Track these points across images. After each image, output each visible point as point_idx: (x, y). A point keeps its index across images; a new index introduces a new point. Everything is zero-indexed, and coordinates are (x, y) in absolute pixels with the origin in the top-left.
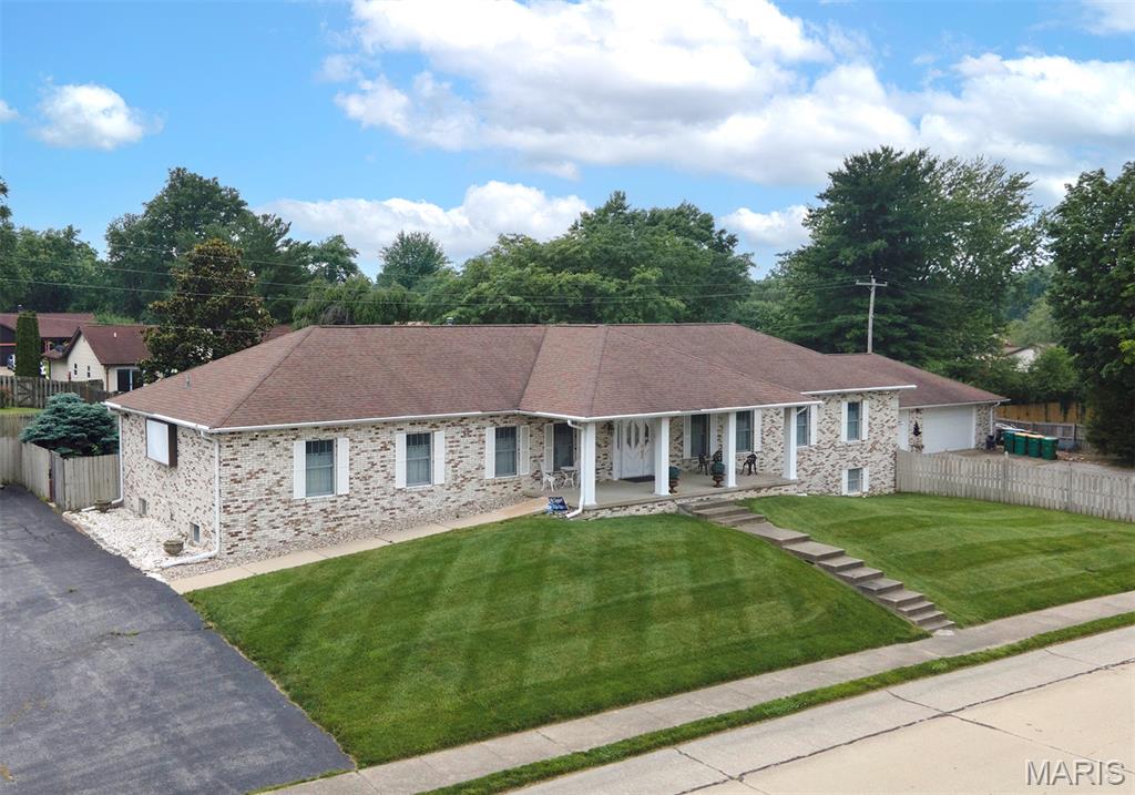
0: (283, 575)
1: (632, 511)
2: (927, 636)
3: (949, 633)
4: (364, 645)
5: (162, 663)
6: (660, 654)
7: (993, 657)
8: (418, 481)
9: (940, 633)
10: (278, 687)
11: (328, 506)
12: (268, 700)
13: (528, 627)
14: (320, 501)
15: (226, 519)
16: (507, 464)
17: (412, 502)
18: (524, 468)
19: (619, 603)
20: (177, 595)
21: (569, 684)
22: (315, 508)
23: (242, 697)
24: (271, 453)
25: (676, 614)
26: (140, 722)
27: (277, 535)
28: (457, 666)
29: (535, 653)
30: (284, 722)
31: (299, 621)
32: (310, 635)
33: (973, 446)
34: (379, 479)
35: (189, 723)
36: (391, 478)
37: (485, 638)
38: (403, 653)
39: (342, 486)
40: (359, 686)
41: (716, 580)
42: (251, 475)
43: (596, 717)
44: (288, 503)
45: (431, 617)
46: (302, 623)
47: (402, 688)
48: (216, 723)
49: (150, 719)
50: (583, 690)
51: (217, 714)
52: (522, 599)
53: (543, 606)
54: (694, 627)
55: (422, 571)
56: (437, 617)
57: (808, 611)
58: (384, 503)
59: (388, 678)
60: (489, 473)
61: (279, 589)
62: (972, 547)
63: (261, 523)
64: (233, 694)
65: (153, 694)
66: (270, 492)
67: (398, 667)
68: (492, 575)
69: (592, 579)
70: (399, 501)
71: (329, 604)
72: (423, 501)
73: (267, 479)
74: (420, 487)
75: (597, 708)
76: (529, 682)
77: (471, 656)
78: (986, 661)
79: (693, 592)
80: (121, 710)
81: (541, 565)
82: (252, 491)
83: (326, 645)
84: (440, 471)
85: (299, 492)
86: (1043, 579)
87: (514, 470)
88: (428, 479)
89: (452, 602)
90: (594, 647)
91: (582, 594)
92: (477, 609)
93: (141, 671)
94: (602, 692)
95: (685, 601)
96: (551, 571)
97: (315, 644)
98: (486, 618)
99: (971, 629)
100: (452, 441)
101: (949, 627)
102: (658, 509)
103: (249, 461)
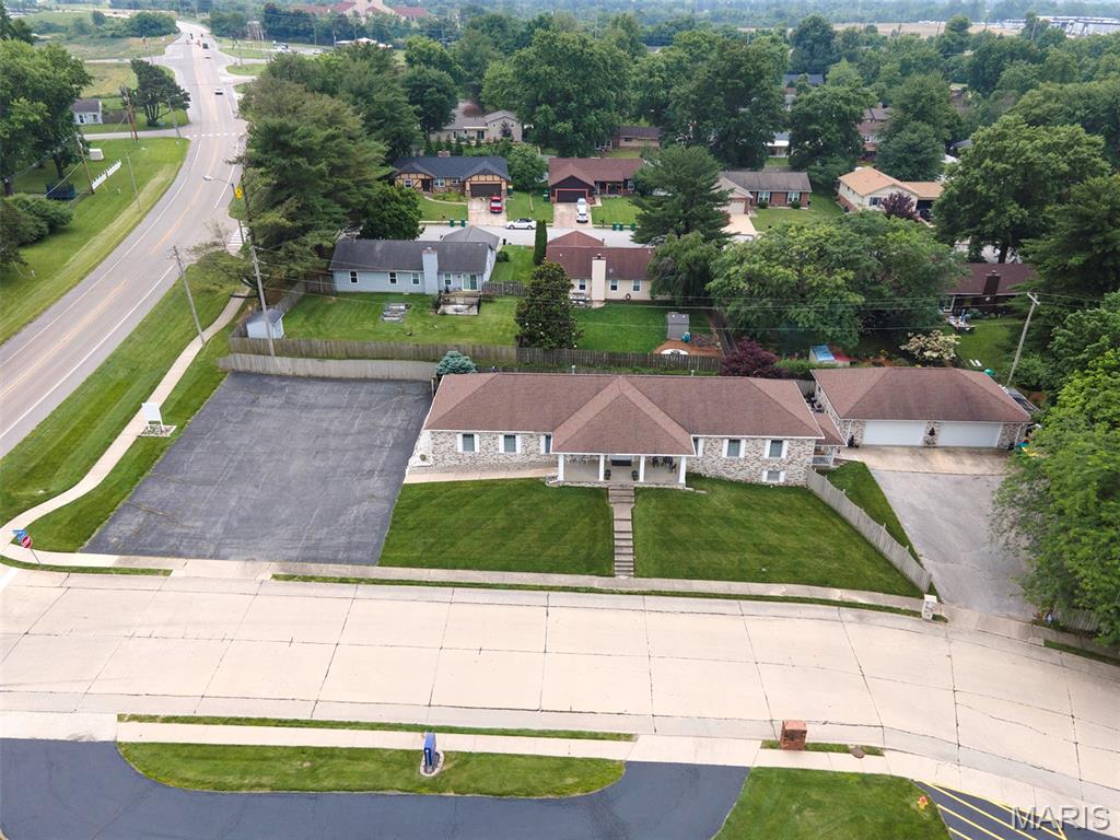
0: (433, 485)
1: (583, 485)
2: (613, 576)
3: (625, 577)
5: (372, 513)
7: (614, 593)
8: (510, 451)
9: (621, 577)
10: (387, 533)
11: (472, 455)
12: (380, 536)
13: (469, 533)
14: (468, 454)
15: (434, 456)
17: (507, 458)
20: (402, 483)
22: (466, 456)
24: (448, 437)
26: (349, 534)
27: (453, 463)
30: (377, 545)
32: (410, 517)
33: (995, 445)
34: (492, 449)
35: (357, 538)
36: (498, 449)
38: (423, 532)
39: (477, 449)
42: (442, 443)
43: (451, 571)
44: (457, 453)
46: (413, 511)
47: (410, 545)
48: (363, 540)
49: (351, 534)
51: (366, 537)
53: (484, 526)
55: (466, 498)
58: (495, 457)
59: (410, 540)
60: (542, 451)
61: (424, 492)
63: (446, 458)
65: (360, 524)
66: (449, 449)
67: (417, 537)
70: (501, 457)
72: (511, 458)
73: (448, 445)
74: (510, 453)
78: (608, 593)
80: (348, 528)
82: (442, 448)
84: (519, 449)
85: (460, 450)
86: (723, 566)
88: (514, 451)
91: (500, 525)
93: (366, 514)
94: (462, 563)
95: (534, 536)
96: (503, 512)
99: (639, 579)
100: (524, 440)
101: (629, 576)
102: (597, 486)
103: (441, 439)
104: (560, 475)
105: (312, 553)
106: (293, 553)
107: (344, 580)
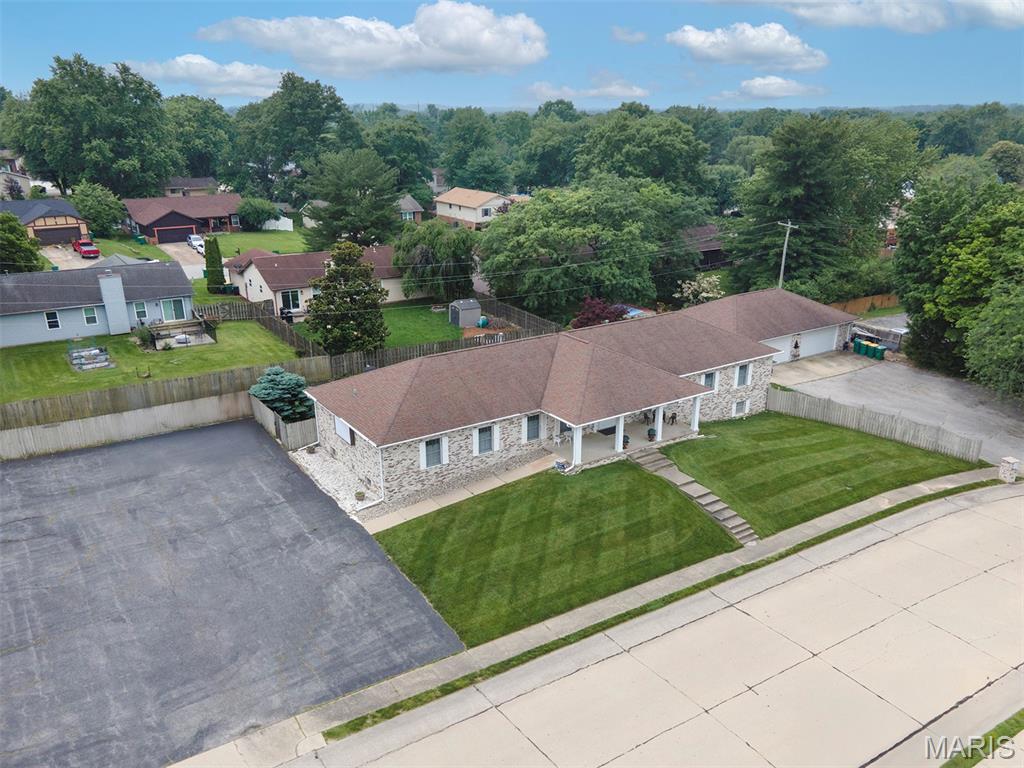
0: (420, 521)
1: (602, 463)
2: (742, 546)
3: (754, 543)
4: (464, 574)
5: (371, 585)
6: (605, 572)
7: (768, 562)
8: (486, 450)
9: (749, 544)
10: (427, 601)
11: (438, 470)
12: (423, 609)
13: (541, 559)
14: (434, 469)
15: (388, 485)
16: (534, 434)
17: (482, 461)
18: (543, 434)
19: (588, 539)
20: (369, 535)
21: (559, 595)
22: (431, 473)
23: (412, 607)
24: (407, 451)
25: (614, 545)
26: (371, 624)
27: (413, 488)
28: (507, 587)
29: (544, 576)
30: (433, 622)
31: (433, 558)
32: (439, 568)
33: (834, 348)
34: (464, 453)
35: (391, 624)
36: (471, 452)
37: (521, 566)
38: (482, 579)
39: (445, 460)
40: (463, 601)
41: (640, 519)
42: (398, 462)
43: (570, 613)
44: (418, 472)
45: (495, 554)
46: (434, 560)
47: (483, 602)
48: (403, 624)
49: (375, 623)
50: (566, 598)
51: (403, 618)
52: (539, 539)
53: (550, 543)
54: (623, 553)
55: (489, 520)
56: (499, 553)
57: (684, 535)
58: (468, 464)
59: (476, 596)
60: (524, 440)
61: (419, 533)
62: (786, 477)
63: (404, 483)
64: (407, 605)
65: (372, 606)
66: (409, 469)
67: (481, 589)
68: (524, 523)
69: (574, 524)
70: (475, 462)
71: (445, 546)
72: (488, 460)
73: (406, 463)
74: (487, 453)
75: (570, 607)
76: (541, 595)
77: (514, 580)
78: (764, 565)
79: (626, 528)
80: (360, 617)
81: (549, 516)
82: (399, 469)
83: (446, 575)
84: (497, 444)
85: (423, 466)
86: (818, 497)
87: (537, 436)
88: (491, 448)
89: (505, 544)
90: (572, 570)
91: (569, 535)
92: (516, 548)
93: (363, 590)
94: (575, 598)
95: (621, 534)
96: (555, 519)
97: (441, 574)
98: (521, 554)
99: (767, 539)
100: (503, 429)
101: (755, 539)
102: (616, 459)
103: (397, 456)
104: (578, 457)
105: (347, 674)
106: (317, 686)
107: (448, 689)
